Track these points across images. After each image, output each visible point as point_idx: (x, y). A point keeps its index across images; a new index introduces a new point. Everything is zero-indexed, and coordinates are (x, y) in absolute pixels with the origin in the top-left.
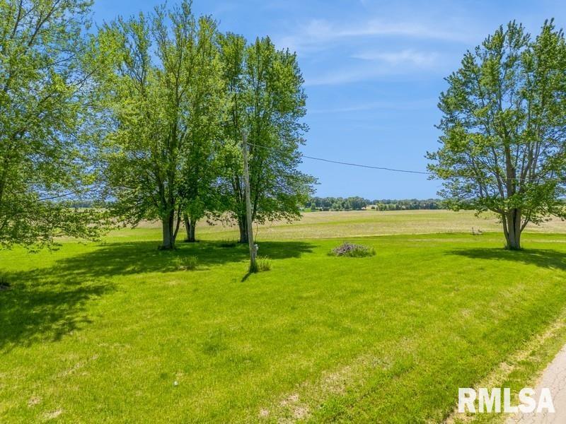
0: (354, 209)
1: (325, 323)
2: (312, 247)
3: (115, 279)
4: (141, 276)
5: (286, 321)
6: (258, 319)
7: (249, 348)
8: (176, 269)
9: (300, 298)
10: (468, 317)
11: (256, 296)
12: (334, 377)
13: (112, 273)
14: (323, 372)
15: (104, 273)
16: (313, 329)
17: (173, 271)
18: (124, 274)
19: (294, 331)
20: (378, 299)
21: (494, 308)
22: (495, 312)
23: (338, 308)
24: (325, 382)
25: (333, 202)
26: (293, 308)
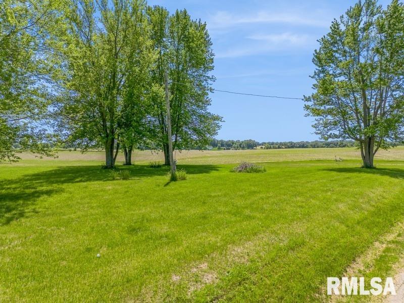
0: (248, 148)
1: (229, 212)
2: (219, 167)
3: (64, 186)
4: (85, 184)
5: (198, 211)
6: (176, 210)
7: (167, 229)
8: (114, 179)
9: (210, 196)
10: (343, 208)
11: (175, 195)
12: (239, 250)
13: (63, 182)
14: (229, 246)
15: (57, 182)
16: (219, 216)
17: (111, 180)
18: (73, 183)
19: (204, 218)
20: (271, 197)
21: (363, 203)
22: (364, 206)
23: (240, 203)
24: (231, 254)
25: (233, 143)
26: (204, 203)
